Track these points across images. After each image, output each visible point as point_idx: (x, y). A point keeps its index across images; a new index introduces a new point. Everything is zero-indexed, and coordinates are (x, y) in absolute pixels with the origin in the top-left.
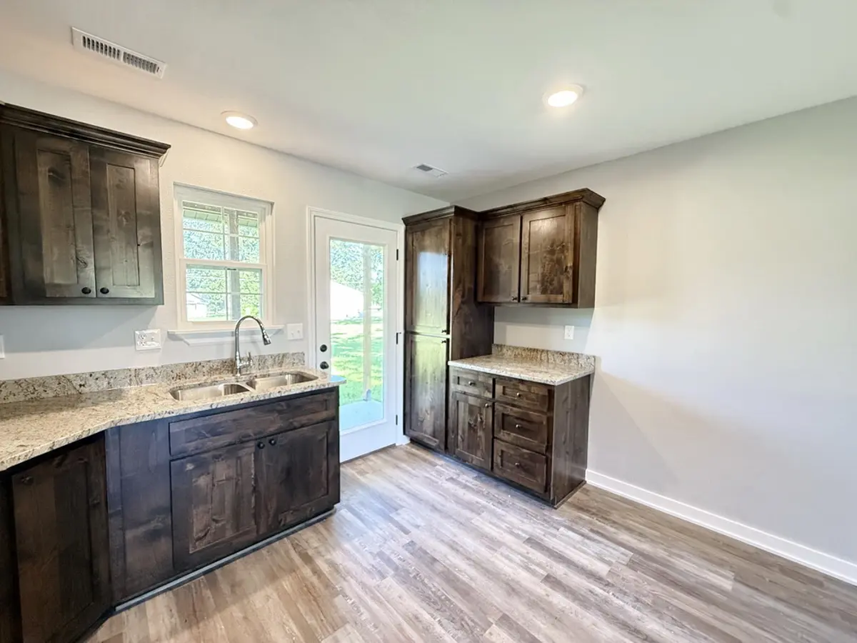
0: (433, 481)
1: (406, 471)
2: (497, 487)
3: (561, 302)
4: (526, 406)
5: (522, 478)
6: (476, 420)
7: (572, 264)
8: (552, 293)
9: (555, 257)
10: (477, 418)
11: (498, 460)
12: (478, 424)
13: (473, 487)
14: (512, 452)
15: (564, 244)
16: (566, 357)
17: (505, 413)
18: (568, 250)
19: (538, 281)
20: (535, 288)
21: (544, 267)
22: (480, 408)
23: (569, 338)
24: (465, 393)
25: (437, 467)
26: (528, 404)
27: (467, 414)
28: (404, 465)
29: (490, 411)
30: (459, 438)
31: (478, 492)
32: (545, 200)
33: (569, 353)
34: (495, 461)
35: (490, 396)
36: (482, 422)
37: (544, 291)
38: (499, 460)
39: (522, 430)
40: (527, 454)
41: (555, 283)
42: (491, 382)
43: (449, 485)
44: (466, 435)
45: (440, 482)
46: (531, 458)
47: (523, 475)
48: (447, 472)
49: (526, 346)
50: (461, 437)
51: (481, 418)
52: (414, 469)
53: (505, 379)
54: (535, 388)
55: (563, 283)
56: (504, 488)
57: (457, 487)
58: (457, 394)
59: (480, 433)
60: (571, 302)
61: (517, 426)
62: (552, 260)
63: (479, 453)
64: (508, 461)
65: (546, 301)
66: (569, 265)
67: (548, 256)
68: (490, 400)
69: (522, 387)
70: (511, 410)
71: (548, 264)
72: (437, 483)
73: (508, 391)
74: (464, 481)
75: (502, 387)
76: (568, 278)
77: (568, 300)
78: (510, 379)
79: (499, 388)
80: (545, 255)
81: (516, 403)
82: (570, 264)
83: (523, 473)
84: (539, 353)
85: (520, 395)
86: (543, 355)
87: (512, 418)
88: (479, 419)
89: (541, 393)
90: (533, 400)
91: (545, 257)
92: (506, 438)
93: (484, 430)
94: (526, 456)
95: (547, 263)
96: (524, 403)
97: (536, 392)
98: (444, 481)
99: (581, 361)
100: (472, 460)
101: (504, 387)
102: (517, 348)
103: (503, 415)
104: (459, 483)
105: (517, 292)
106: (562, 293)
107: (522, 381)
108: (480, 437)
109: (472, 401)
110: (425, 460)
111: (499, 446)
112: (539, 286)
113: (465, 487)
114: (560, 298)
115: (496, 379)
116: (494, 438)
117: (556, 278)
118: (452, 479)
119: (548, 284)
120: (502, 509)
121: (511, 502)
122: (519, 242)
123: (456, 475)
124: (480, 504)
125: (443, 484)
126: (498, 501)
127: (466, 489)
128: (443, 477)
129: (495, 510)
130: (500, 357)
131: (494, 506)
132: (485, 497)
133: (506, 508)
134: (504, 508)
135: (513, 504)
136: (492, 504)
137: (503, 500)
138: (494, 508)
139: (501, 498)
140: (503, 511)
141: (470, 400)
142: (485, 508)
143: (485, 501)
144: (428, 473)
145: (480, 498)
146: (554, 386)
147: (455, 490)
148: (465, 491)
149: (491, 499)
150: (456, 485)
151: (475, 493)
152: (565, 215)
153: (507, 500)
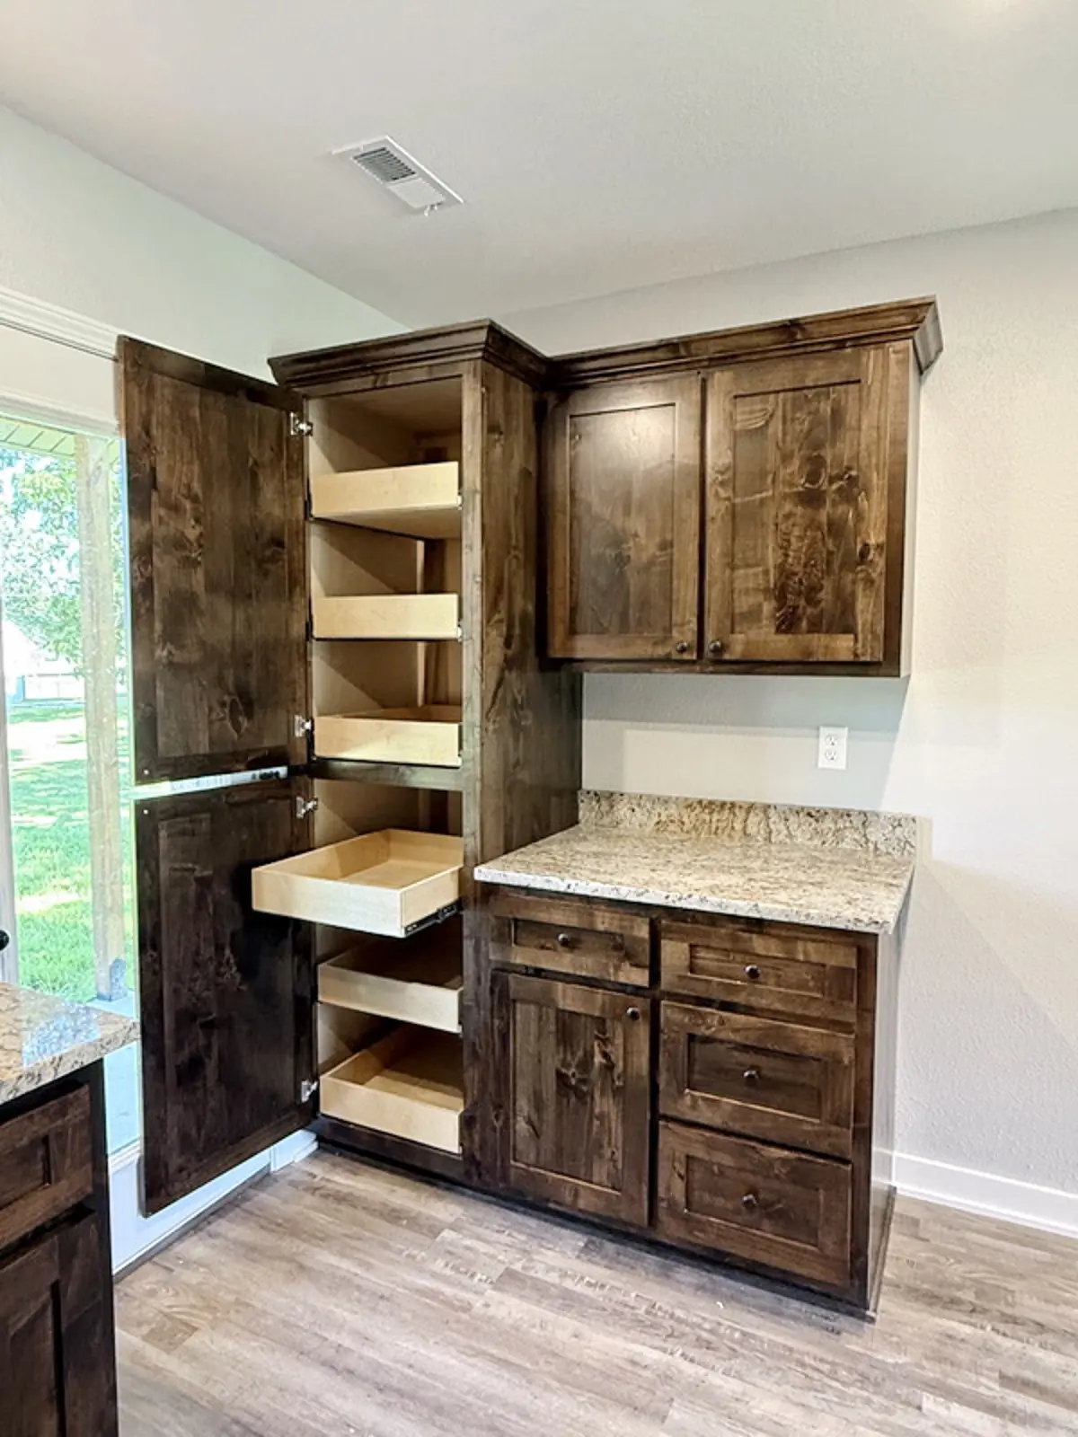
0: (448, 1303)
1: (339, 1284)
2: (665, 1274)
3: (851, 658)
4: (778, 1006)
5: (769, 1245)
6: (585, 1064)
7: (882, 539)
8: (815, 627)
9: (823, 516)
10: (589, 1055)
11: (672, 1186)
12: (594, 1074)
13: (590, 1292)
14: (727, 1160)
15: (854, 473)
16: (828, 824)
17: (702, 1031)
18: (867, 491)
19: (766, 591)
20: (753, 615)
21: (785, 547)
22: (600, 1021)
23: (831, 765)
24: (538, 972)
25: (447, 1234)
26: (786, 999)
27: (552, 1040)
28: (325, 1258)
29: (642, 1031)
30: (522, 1125)
31: (616, 1315)
32: (790, 328)
33: (836, 811)
34: (661, 1192)
35: (640, 978)
36: (609, 1067)
37: (787, 624)
38: (679, 1187)
39: (758, 1087)
40: (784, 1161)
41: (825, 595)
42: (643, 932)
43: (510, 1308)
44: (550, 1115)
45: (478, 1304)
46: (798, 1175)
47: (767, 1232)
48: (481, 1247)
49: (694, 794)
50: (529, 1122)
51: (605, 1055)
52: (368, 1267)
53: (695, 921)
54: (811, 946)
55: (853, 594)
56: (687, 1274)
57: (543, 1312)
58: (511, 977)
59: (604, 1105)
60: (881, 657)
61: (746, 1074)
62: (813, 524)
63: (601, 1171)
64: (716, 1192)
65: (798, 657)
66: (872, 541)
67: (800, 510)
68: (637, 990)
69: (759, 944)
70: (722, 1022)
71: (801, 538)
72: (467, 1308)
73: (706, 958)
74: (553, 1278)
75: (686, 946)
76: (870, 582)
77: (872, 651)
78: (713, 919)
79: (674, 953)
80: (788, 507)
81: (740, 999)
82: (875, 537)
83: (766, 1224)
84: (741, 815)
85: (753, 974)
86: (753, 819)
87: (722, 1047)
88: (598, 1059)
89: (832, 961)
90: (802, 985)
91: (788, 516)
92: (705, 1115)
93: (617, 1092)
94: (779, 1169)
95: (796, 532)
96: (768, 995)
97: (814, 958)
98: (490, 1292)
99: (875, 834)
100: (576, 1195)
101: (692, 947)
102: (666, 801)
103: (691, 1037)
104: (541, 1291)
105: (694, 625)
106: (849, 629)
107: (757, 925)
108: (601, 1117)
109: (568, 998)
110: (394, 1216)
111: (672, 1142)
112: (768, 607)
113: (568, 1301)
114: (843, 646)
115: (664, 920)
116: (656, 1116)
117: (828, 584)
118: (509, 1279)
119: (802, 603)
120: (721, 1370)
121: (737, 1330)
122: (697, 462)
123: (518, 1256)
124: (646, 1366)
125: (491, 1311)
126: (694, 1338)
127: (573, 1311)
128: (479, 1276)
129: (703, 1382)
130: (610, 831)
131: (692, 1361)
132: (646, 1330)
133: (733, 1362)
134: (726, 1364)
135: (744, 1334)
136: (683, 1355)
137: (707, 1326)
138: (696, 1373)
139: (695, 1320)
140: (728, 1375)
141: (560, 994)
142: (669, 1381)
143: (656, 1348)
144: (421, 1270)
145: (634, 1341)
146: (876, 935)
147: (541, 1326)
148: (576, 1323)
149: (670, 1331)
150: (539, 1303)
151: (611, 1322)
152: (858, 381)
153: (720, 1324)
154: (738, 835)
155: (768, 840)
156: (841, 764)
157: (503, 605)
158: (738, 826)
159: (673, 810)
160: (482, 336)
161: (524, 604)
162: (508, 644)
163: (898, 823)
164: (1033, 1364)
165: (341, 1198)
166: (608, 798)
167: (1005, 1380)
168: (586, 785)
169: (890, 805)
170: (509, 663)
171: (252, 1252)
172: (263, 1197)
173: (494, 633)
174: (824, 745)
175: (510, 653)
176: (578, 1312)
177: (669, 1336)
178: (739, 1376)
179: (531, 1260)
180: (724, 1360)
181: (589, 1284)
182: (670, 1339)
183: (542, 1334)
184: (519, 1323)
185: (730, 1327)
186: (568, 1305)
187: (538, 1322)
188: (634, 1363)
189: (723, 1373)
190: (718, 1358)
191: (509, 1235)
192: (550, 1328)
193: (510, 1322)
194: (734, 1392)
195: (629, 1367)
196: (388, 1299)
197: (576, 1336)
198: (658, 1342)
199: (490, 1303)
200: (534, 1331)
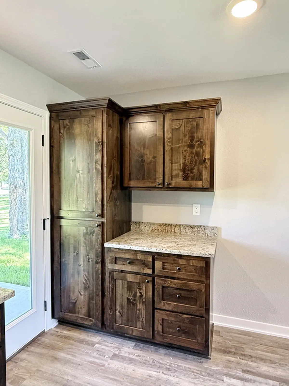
0: (98, 365)
1: (67, 362)
2: (156, 351)
3: (201, 187)
4: (185, 277)
5: (184, 341)
6: (135, 295)
7: (209, 157)
8: (193, 179)
9: (194, 151)
10: (136, 293)
11: (158, 327)
12: (137, 298)
13: (137, 358)
14: (173, 319)
15: (202, 140)
16: (196, 229)
17: (166, 285)
18: (205, 145)
19: (180, 170)
20: (177, 176)
21: (185, 158)
22: (139, 283)
23: (196, 214)
24: (122, 271)
25: (97, 345)
26: (187, 275)
27: (126, 289)
29: (150, 285)
30: (118, 313)
31: (144, 364)
33: (197, 226)
34: (156, 329)
35: (150, 271)
36: (141, 296)
37: (186, 178)
38: (160, 327)
39: (181, 299)
40: (188, 318)
41: (195, 171)
42: (150, 259)
43: (115, 364)
44: (125, 310)
45: (106, 364)
46: (191, 322)
47: (183, 337)
48: (106, 348)
50: (120, 312)
51: (140, 293)
52: (75, 356)
53: (164, 256)
54: (194, 261)
55: (202, 171)
56: (162, 351)
57: (124, 365)
58: (115, 273)
59: (140, 306)
60: (209, 186)
61: (178, 296)
62: (192, 153)
63: (139, 325)
64: (169, 328)
65: (189, 187)
66: (207, 157)
67: (188, 149)
68: (149, 275)
69: (181, 261)
70: (171, 282)
71: (189, 156)
72: (103, 366)
73: (167, 266)
74: (127, 355)
75: (161, 263)
76: (206, 168)
77: (207, 185)
78: (169, 255)
79: (158, 265)
80: (186, 148)
81: (176, 276)
83: (183, 335)
84: (173, 227)
85: (179, 269)
87: (171, 289)
88: (138, 294)
89: (199, 265)
90: (192, 272)
91: (185, 151)
92: (167, 307)
93: (143, 303)
94: (186, 321)
96: (183, 275)
97: (195, 264)
98: (110, 361)
100: (133, 332)
101: (163, 263)
102: (154, 224)
103: (163, 287)
104: (123, 359)
105: (162, 178)
106: (201, 180)
107: (180, 256)
108: (139, 310)
109: (130, 278)
111: (158, 315)
112: (181, 174)
113: (131, 361)
114: (200, 184)
115: (156, 256)
116: (154, 309)
117: (196, 168)
118: (115, 356)
119: (189, 172)
120: (172, 376)
121: (176, 364)
122: (162, 136)
123: (117, 350)
124: (153, 377)
125: (110, 366)
126: (165, 368)
127: (133, 363)
128: (106, 356)
129: (168, 379)
130: (139, 232)
131: (165, 374)
132: (152, 367)
133: (175, 373)
134: (174, 374)
135: (178, 365)
136: (162, 373)
137: (168, 364)
138: (166, 377)
139: (166, 363)
140: (175, 377)
141: (128, 277)
142: (159, 380)
143: (155, 372)
144: (90, 356)
145: (149, 370)
146: (210, 258)
147: (124, 368)
148: (133, 367)
149: (159, 367)
150: (123, 362)
151: (143, 366)
152: (203, 117)
153: (172, 363)
154: (173, 232)
155: (181, 234)
156: (198, 214)
157: (112, 173)
158: (173, 230)
159: (156, 226)
160: (107, 102)
161: (117, 172)
162: (113, 183)
163: (213, 229)
164: (250, 366)
165: (66, 337)
166: (139, 223)
167: (244, 371)
168: (132, 220)
169: (211, 224)
170: (113, 188)
171: (41, 355)
172: (43, 339)
173: (109, 180)
174: (194, 209)
175: (113, 185)
176: (134, 364)
177: (158, 368)
178: (177, 377)
179: (120, 350)
180: (173, 373)
181: (136, 356)
182: (159, 369)
183: (124, 371)
184: (118, 368)
185: (174, 364)
186: (131, 362)
187: (123, 367)
188: (150, 376)
189: (173, 377)
190: (172, 373)
191: (114, 344)
192: (126, 369)
193: (116, 368)
194: (176, 381)
195: (149, 378)
196: (81, 365)
197: (134, 370)
198: (155, 370)
199: (110, 363)
200: (122, 370)
